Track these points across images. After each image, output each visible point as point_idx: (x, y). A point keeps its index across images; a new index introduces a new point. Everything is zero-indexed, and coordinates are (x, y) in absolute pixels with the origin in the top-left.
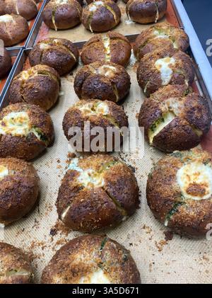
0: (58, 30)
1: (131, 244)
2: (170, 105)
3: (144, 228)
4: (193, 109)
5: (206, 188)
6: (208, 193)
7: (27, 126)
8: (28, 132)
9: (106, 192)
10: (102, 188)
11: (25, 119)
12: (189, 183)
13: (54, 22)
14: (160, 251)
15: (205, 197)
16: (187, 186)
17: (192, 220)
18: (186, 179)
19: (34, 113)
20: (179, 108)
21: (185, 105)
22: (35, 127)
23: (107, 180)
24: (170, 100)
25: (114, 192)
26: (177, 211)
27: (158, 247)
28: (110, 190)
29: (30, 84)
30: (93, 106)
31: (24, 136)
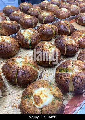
0: (78, 23)
1: (9, 94)
2: (74, 69)
3: (19, 95)
4: (80, 77)
5: (41, 103)
6: (39, 106)
7: (29, 36)
8: (27, 38)
9: (18, 69)
10: (19, 67)
11: (30, 34)
12: (39, 94)
13: (78, 19)
14: (12, 107)
15: (36, 106)
16: (37, 95)
17: (25, 108)
18: (40, 93)
19: (35, 35)
20: (75, 72)
21: (79, 73)
22: (31, 39)
23: (23, 67)
24: (76, 67)
25: (19, 72)
26: (25, 99)
27: (13, 105)
28: (20, 71)
29: (44, 28)
30: (51, 47)
31: (25, 38)
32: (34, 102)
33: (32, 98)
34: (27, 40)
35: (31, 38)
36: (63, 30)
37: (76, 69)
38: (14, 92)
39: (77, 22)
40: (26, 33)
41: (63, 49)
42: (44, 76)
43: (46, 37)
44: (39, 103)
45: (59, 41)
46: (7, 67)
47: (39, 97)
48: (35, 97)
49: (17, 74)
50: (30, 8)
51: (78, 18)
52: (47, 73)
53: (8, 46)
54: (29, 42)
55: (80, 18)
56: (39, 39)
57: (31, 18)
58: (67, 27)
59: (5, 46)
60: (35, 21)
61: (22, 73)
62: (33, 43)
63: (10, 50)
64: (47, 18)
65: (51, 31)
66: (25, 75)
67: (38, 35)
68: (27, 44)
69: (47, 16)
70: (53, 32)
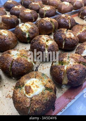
1: (4, 86)
2: (70, 62)
3: (13, 87)
4: (74, 69)
5: (31, 92)
6: (29, 95)
7: (27, 30)
8: (25, 32)
10: (13, 59)
11: (28, 28)
12: (30, 85)
14: (6, 97)
15: (27, 95)
19: (33, 28)
21: (73, 66)
23: (18, 59)
27: (7, 96)
28: (14, 62)
29: (43, 21)
30: (48, 40)
31: (23, 32)
32: (25, 92)
33: (24, 88)
34: (25, 34)
35: (29, 32)
36: (63, 24)
37: (71, 61)
38: (9, 83)
39: (80, 16)
40: (24, 27)
41: (61, 43)
42: (40, 70)
43: (45, 31)
44: (29, 93)
45: (57, 35)
46: (2, 59)
47: (30, 87)
48: (26, 87)
49: (12, 66)
50: (31, 2)
51: (80, 12)
52: (43, 67)
53: (5, 40)
54: (27, 36)
55: (83, 12)
56: (37, 33)
57: (31, 13)
58: (67, 21)
59: (2, 39)
60: (35, 15)
61: (16, 65)
62: (31, 36)
63: (7, 43)
64: (48, 12)
65: (50, 25)
66: (19, 66)
67: (36, 28)
68: (25, 38)
69: (48, 10)
70: (52, 26)
